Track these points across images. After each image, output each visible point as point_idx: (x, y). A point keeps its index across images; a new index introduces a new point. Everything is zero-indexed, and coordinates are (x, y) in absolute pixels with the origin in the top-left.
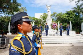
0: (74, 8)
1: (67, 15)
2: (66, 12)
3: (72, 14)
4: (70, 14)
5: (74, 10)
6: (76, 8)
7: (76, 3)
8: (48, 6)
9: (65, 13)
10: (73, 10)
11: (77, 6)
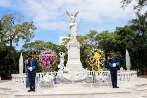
0: (134, 20)
2: (117, 29)
4: (125, 34)
5: (133, 24)
6: (136, 20)
8: (72, 15)
9: (115, 32)
11: (139, 16)
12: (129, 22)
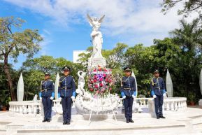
0: (177, 30)
1: (157, 52)
2: (155, 41)
3: (170, 46)
4: (165, 49)
5: (175, 36)
6: (180, 31)
7: (179, 14)
9: (152, 47)
10: (173, 36)
12: (170, 33)
